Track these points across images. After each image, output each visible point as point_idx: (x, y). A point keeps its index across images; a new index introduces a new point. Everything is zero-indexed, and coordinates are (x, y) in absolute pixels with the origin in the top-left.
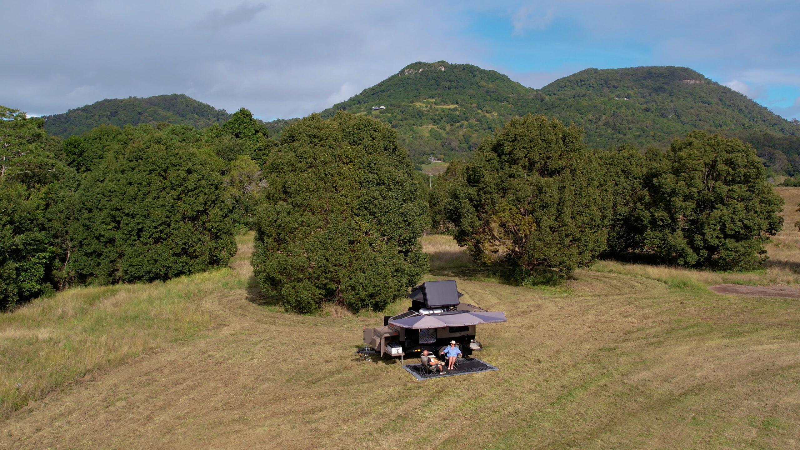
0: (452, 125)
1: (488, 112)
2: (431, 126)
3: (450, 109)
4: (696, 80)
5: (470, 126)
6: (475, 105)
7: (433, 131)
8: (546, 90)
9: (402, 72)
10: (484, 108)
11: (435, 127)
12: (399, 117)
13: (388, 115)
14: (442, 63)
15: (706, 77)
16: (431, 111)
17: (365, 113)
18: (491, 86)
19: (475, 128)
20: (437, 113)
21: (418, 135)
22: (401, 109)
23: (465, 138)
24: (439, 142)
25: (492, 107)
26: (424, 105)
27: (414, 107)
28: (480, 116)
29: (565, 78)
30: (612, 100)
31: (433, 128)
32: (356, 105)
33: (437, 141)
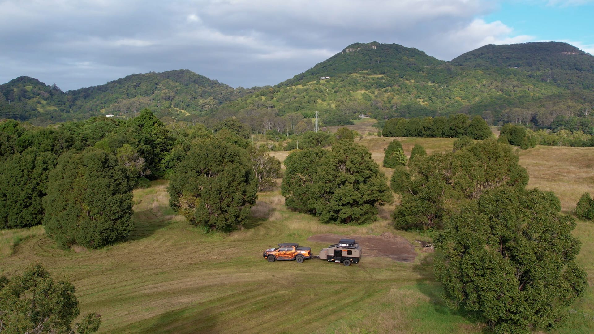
0: (379, 90)
1: (407, 80)
2: (363, 91)
3: (378, 78)
4: (572, 51)
5: (393, 91)
6: (398, 75)
7: (365, 94)
8: (455, 61)
9: (344, 51)
10: (404, 77)
11: (367, 92)
12: (340, 85)
13: (332, 83)
14: (375, 43)
15: (580, 49)
16: (364, 80)
17: (315, 82)
18: (411, 60)
19: (396, 92)
20: (369, 81)
21: (353, 98)
22: (341, 78)
23: (388, 100)
24: (369, 103)
25: (410, 76)
26: (359, 75)
27: (352, 78)
28: (401, 82)
29: (470, 52)
30: (503, 69)
31: (365, 93)
32: (310, 76)
33: (367, 102)
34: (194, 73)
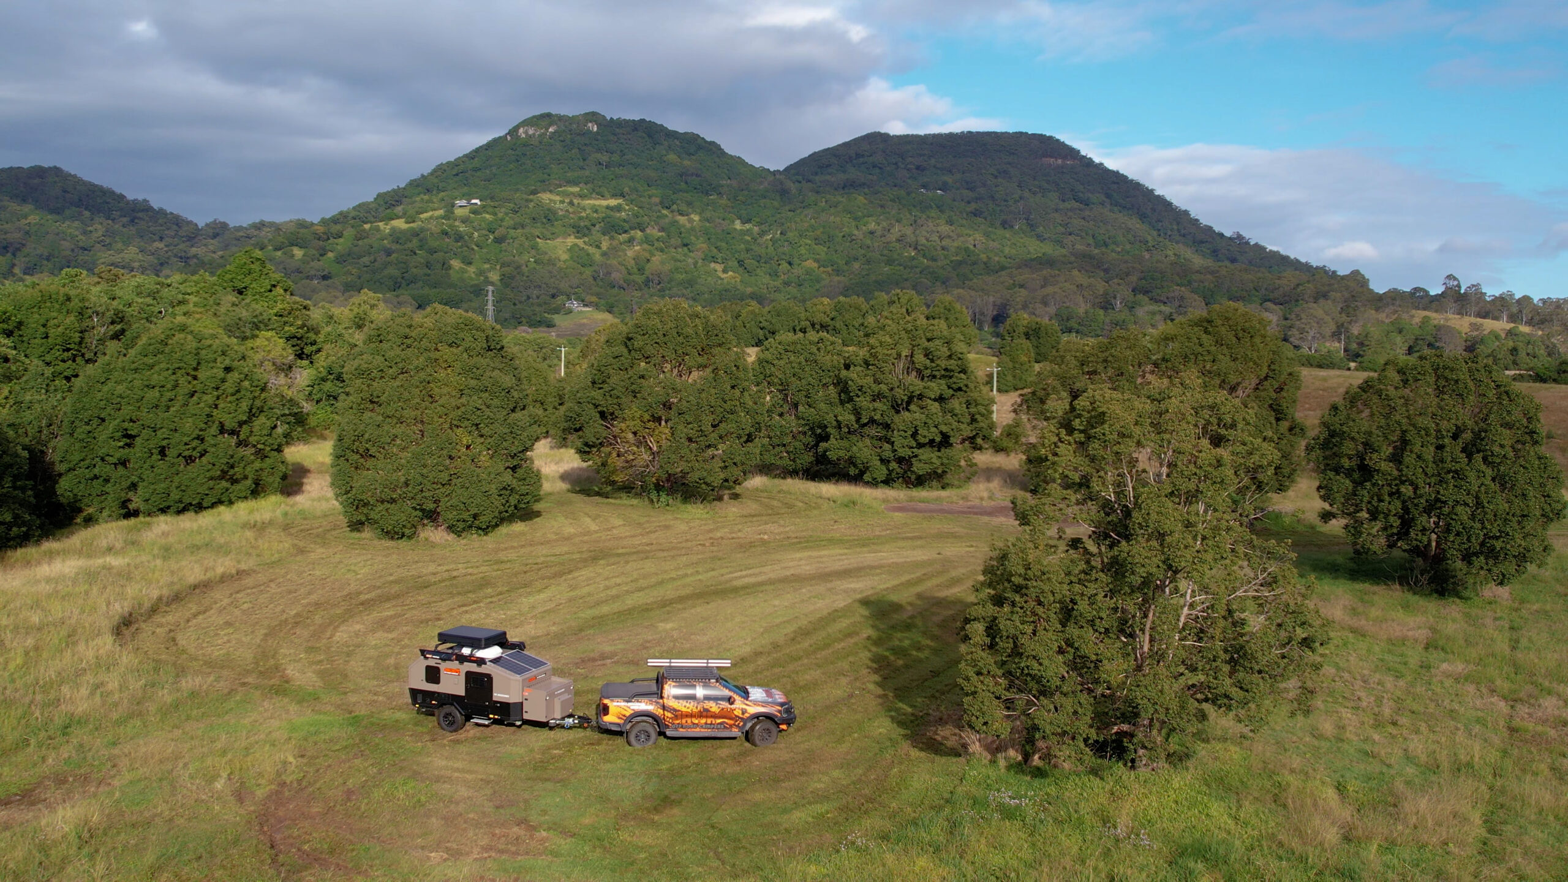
0: (612, 238)
1: (681, 214)
2: (571, 240)
3: (608, 207)
4: (1065, 158)
5: (647, 240)
6: (657, 200)
7: (577, 249)
8: (793, 171)
9: (513, 132)
10: (675, 207)
11: (580, 242)
12: (509, 222)
13: (487, 216)
14: (593, 116)
15: (1083, 153)
16: (571, 210)
17: (441, 212)
18: (687, 163)
19: (656, 244)
20: (583, 214)
21: (547, 257)
22: (512, 205)
23: (637, 264)
24: (588, 272)
25: (689, 204)
26: (558, 198)
27: (539, 205)
28: (667, 220)
29: (828, 149)
30: (913, 195)
31: (576, 245)
32: (422, 196)
33: (583, 269)
34: (75, 176)
